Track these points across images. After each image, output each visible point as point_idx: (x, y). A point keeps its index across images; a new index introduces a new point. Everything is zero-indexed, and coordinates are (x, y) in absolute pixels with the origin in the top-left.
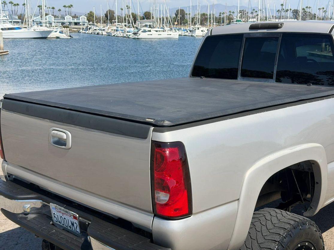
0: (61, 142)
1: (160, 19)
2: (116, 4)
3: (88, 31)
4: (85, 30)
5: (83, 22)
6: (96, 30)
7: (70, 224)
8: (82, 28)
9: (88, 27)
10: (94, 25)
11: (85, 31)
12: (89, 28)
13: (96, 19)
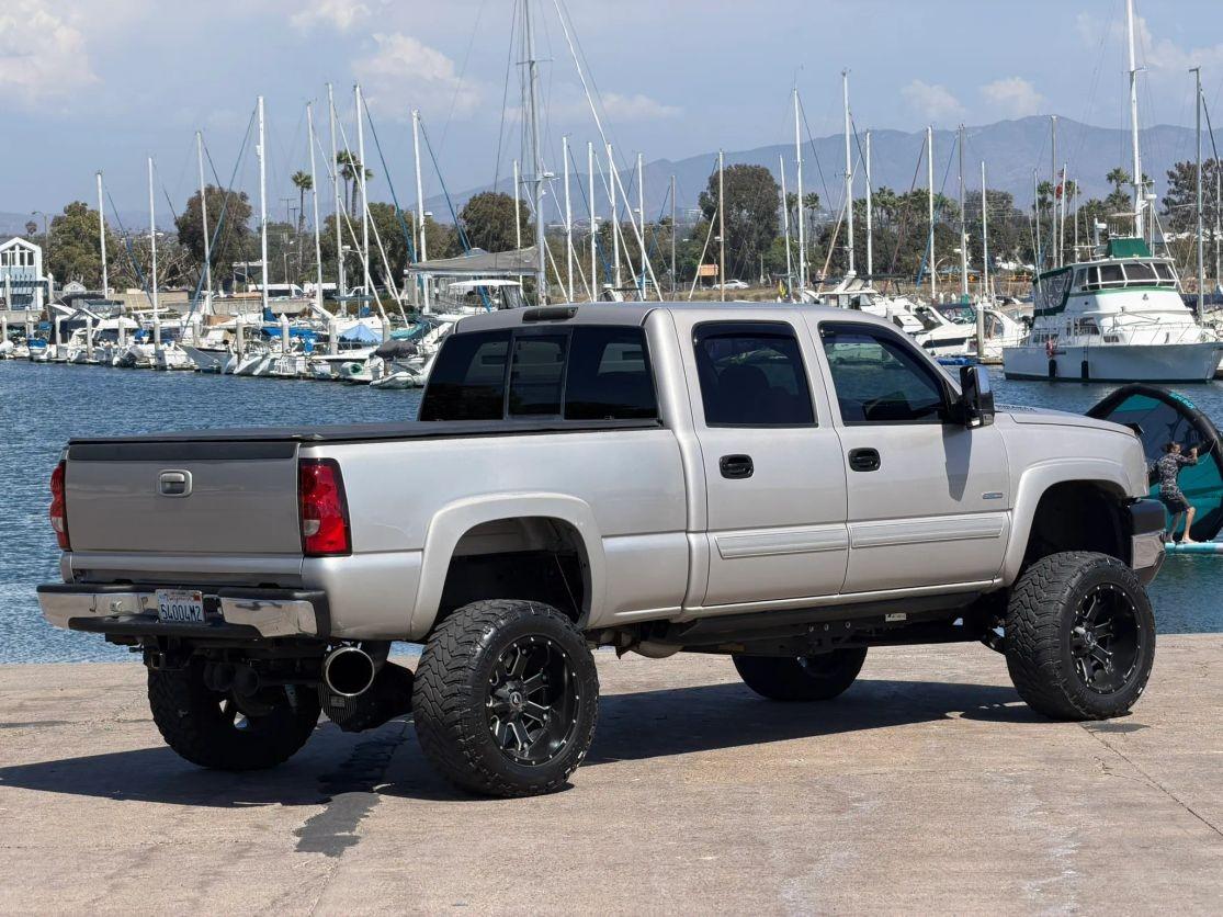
0: (176, 488)
1: (582, 248)
2: (261, 149)
3: (52, 349)
4: (29, 343)
5: (14, 284)
6: (112, 334)
7: (188, 612)
8: (10, 327)
9: (58, 319)
10: (94, 299)
11: (36, 349)
12: (63, 323)
13: (110, 261)
